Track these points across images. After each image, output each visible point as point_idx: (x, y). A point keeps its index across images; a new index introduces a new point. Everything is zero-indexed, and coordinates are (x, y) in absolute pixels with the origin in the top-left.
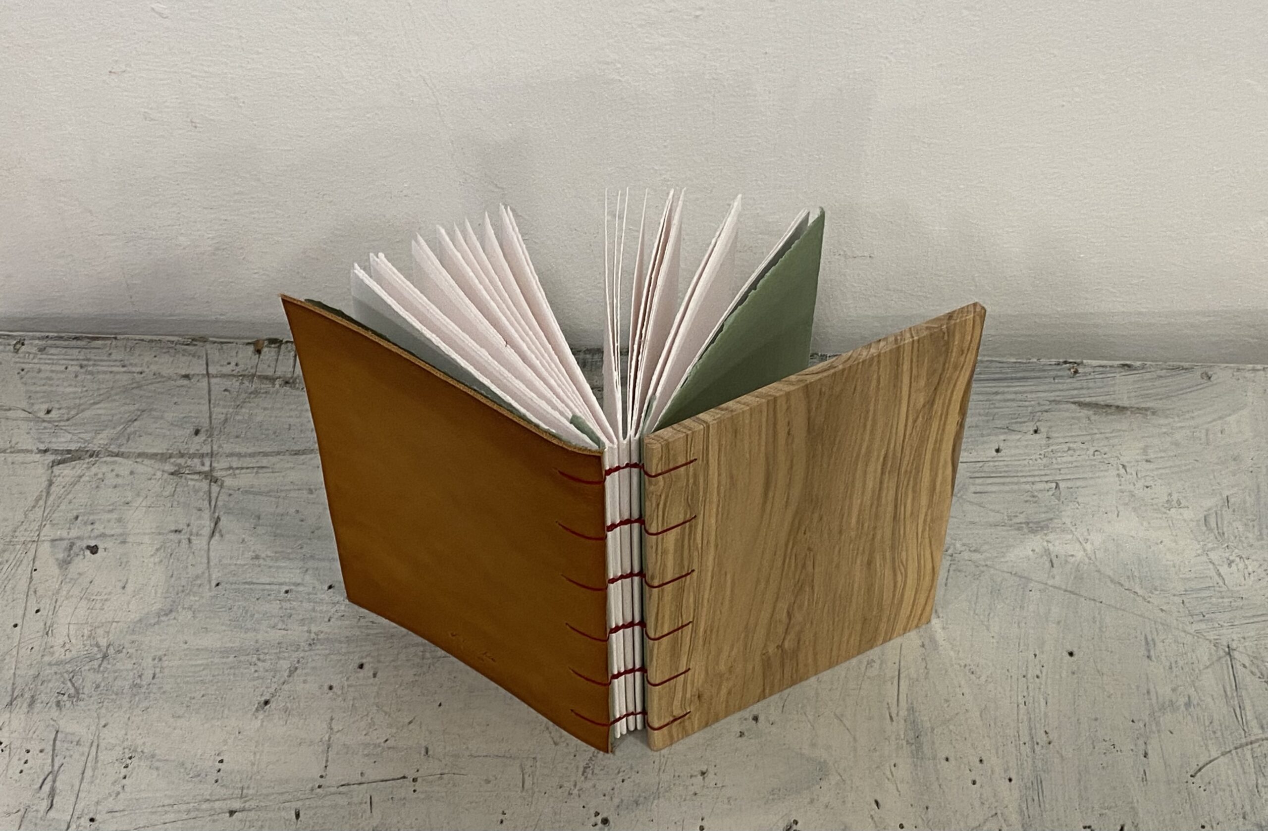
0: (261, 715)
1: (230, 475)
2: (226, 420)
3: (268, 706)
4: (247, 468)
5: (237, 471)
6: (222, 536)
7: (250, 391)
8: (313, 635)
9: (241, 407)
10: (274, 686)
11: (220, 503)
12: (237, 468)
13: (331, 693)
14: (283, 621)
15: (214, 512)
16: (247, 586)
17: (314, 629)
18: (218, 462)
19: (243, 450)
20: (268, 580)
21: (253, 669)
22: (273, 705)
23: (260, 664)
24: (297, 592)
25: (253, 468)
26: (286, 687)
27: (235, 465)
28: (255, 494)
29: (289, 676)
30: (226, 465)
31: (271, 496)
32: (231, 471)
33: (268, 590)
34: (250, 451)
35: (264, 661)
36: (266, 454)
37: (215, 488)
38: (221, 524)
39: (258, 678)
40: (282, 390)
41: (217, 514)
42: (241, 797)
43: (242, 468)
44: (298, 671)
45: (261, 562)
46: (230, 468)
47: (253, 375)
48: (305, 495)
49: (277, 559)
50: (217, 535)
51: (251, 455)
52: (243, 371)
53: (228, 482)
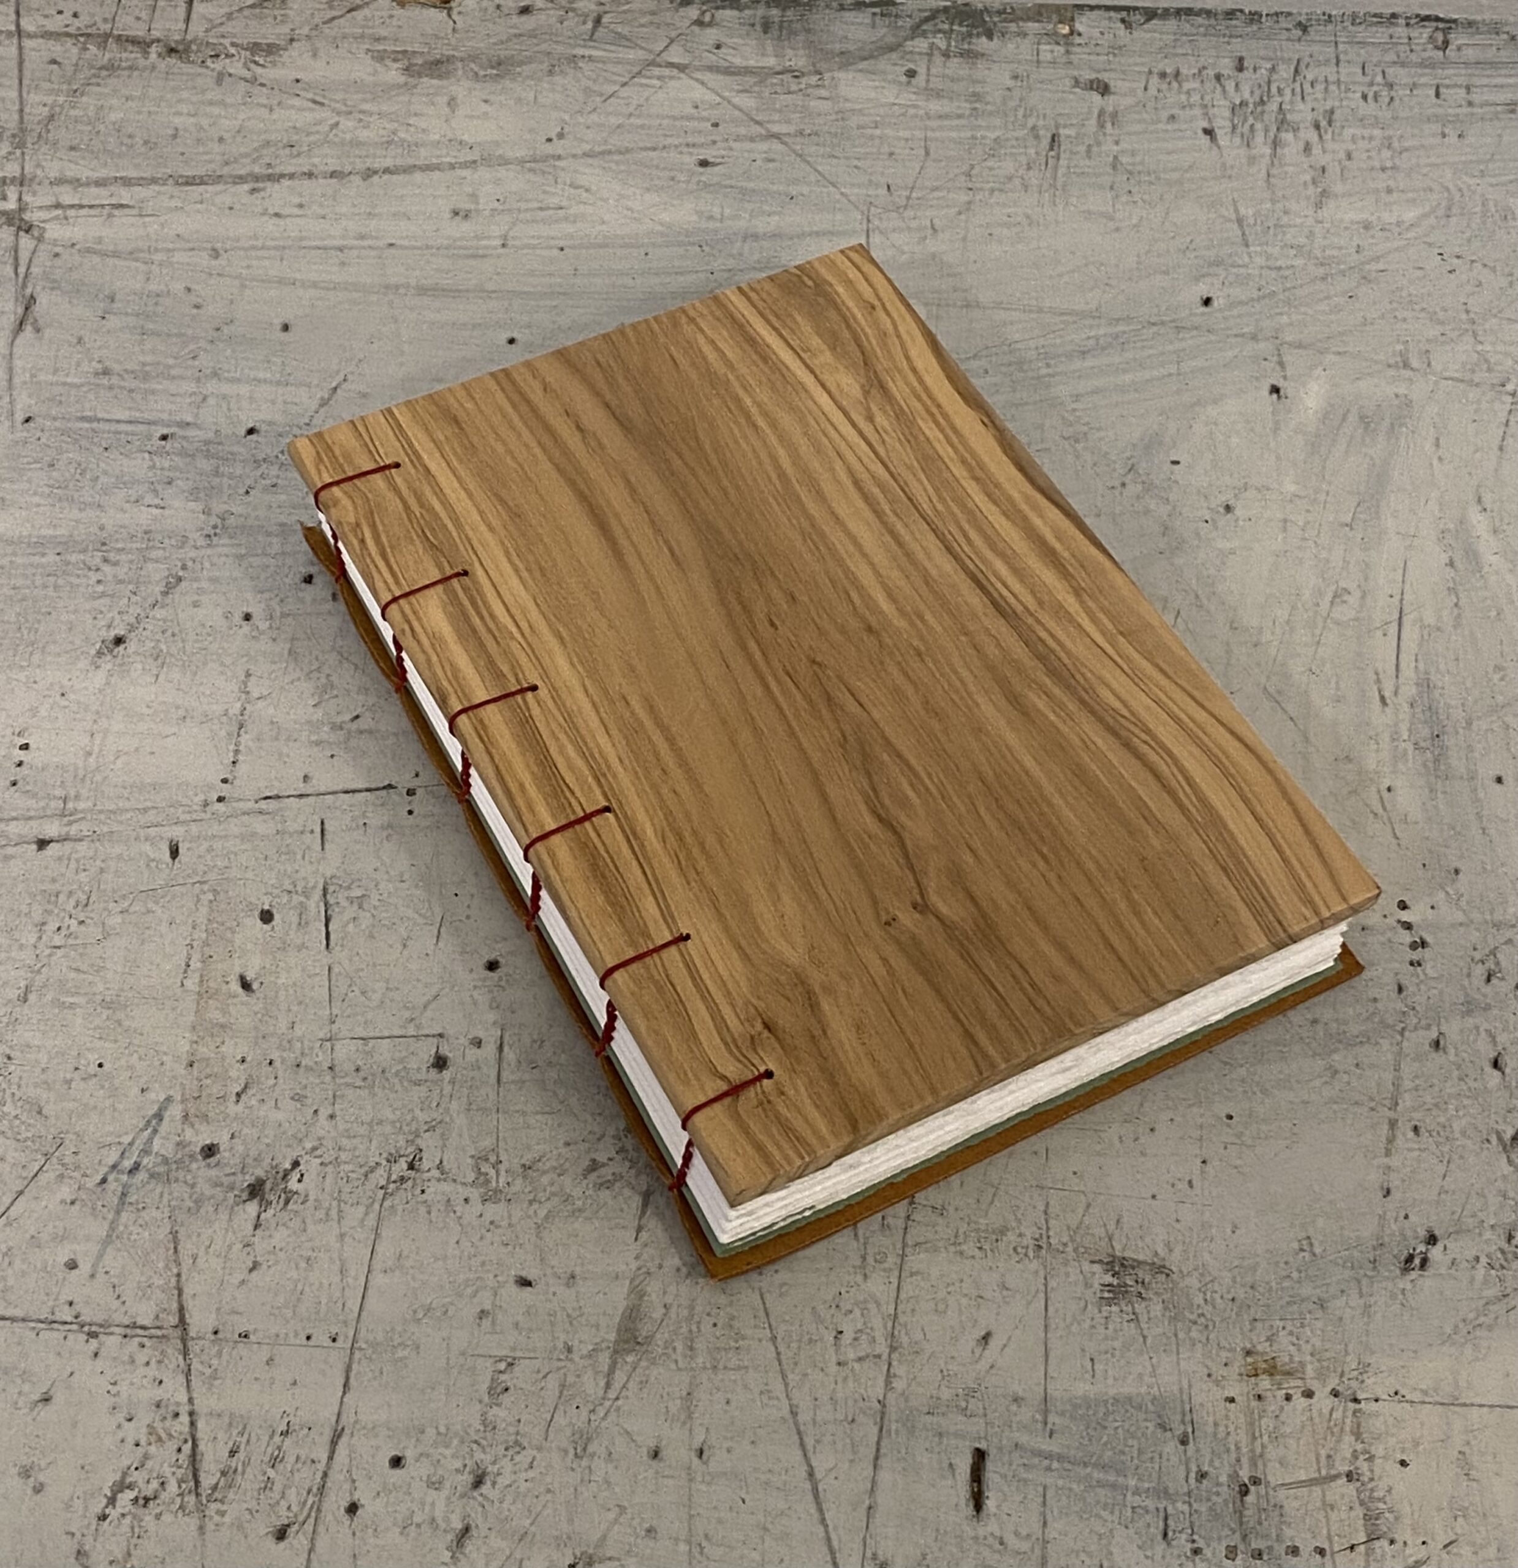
0: (107, 663)
1: (57, 218)
2: (51, 118)
3: (122, 647)
4: (91, 207)
5: (71, 213)
6: (38, 330)
7: (99, 64)
8: (214, 520)
9: (82, 95)
10: (135, 610)
11: (34, 270)
12: (72, 206)
13: (246, 627)
14: (155, 491)
15: (24, 286)
16: (87, 425)
17: (218, 507)
18: (34, 194)
19: (85, 174)
20: (124, 415)
21: (94, 577)
22: (131, 646)
23: (107, 568)
24: (184, 438)
25: (103, 206)
26: (159, 613)
27: (67, 200)
28: (104, 254)
29: (165, 594)
30: (49, 200)
31: (137, 260)
32: (59, 212)
33: (127, 434)
34: (95, 175)
35: (116, 564)
36: (127, 182)
37: (26, 243)
38: (38, 309)
39: (103, 595)
40: (162, 65)
41: (28, 291)
42: (63, 815)
43: (81, 207)
44: (183, 584)
45: (115, 380)
46: (58, 206)
47: (107, 36)
48: (203, 259)
49: (146, 377)
50: (28, 328)
51: (100, 183)
52: (87, 27)
53: (53, 231)
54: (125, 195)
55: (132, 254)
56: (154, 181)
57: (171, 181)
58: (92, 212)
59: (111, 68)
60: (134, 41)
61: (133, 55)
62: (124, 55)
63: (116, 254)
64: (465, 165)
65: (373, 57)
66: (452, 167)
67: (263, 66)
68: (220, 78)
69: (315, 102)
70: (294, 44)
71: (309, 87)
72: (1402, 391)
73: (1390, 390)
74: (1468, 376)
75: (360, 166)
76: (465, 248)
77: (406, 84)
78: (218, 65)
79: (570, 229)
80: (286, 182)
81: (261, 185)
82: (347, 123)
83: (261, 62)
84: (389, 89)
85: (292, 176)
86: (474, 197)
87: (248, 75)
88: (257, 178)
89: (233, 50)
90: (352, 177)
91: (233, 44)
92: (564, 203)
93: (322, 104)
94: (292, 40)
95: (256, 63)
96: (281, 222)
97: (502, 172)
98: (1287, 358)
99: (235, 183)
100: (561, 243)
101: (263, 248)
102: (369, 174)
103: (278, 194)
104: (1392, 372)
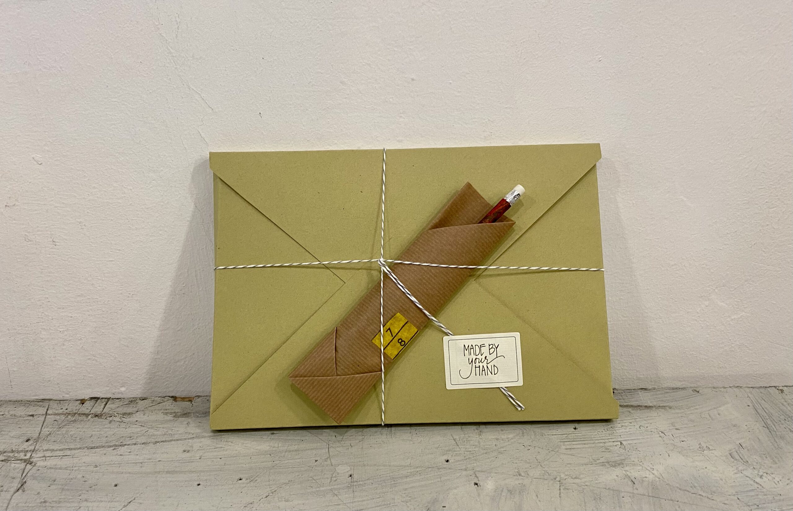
6: (24, 491)
7: (71, 420)
9: (63, 428)
11: (29, 474)
15: (23, 479)
18: (37, 454)
19: (56, 448)
25: (60, 456)
28: (57, 469)
30: (41, 455)
34: (60, 448)
37: (29, 467)
38: (26, 485)
43: (52, 456)
45: (47, 504)
46: (44, 456)
47: (75, 414)
48: (91, 468)
49: (60, 502)
50: (20, 491)
51: (60, 450)
52: (69, 412)
53: (40, 463)
54: (68, 453)
55: (66, 469)
56: (80, 448)
57: (86, 448)
58: (56, 457)
59: (75, 421)
60: (84, 414)
61: (84, 418)
62: (80, 418)
63: (60, 469)
64: (190, 438)
65: (164, 414)
66: (185, 439)
67: (126, 418)
68: (110, 422)
69: (141, 426)
70: (138, 412)
71: (140, 422)
72: (520, 482)
73: (517, 482)
74: (542, 477)
75: (153, 440)
76: (186, 460)
77: (173, 420)
78: (111, 419)
79: (225, 453)
80: (126, 446)
81: (117, 448)
82: (150, 430)
83: (126, 417)
84: (167, 421)
85: (129, 445)
86: (192, 447)
87: (120, 420)
88: (116, 446)
89: (117, 415)
90: (150, 444)
91: (117, 413)
92: (224, 446)
93: (144, 426)
94: (137, 411)
95: (124, 417)
96: (122, 457)
97: (203, 439)
98: (477, 475)
99: (108, 448)
100: (220, 457)
101: (113, 464)
102: (156, 442)
103: (122, 450)
104: (516, 477)
